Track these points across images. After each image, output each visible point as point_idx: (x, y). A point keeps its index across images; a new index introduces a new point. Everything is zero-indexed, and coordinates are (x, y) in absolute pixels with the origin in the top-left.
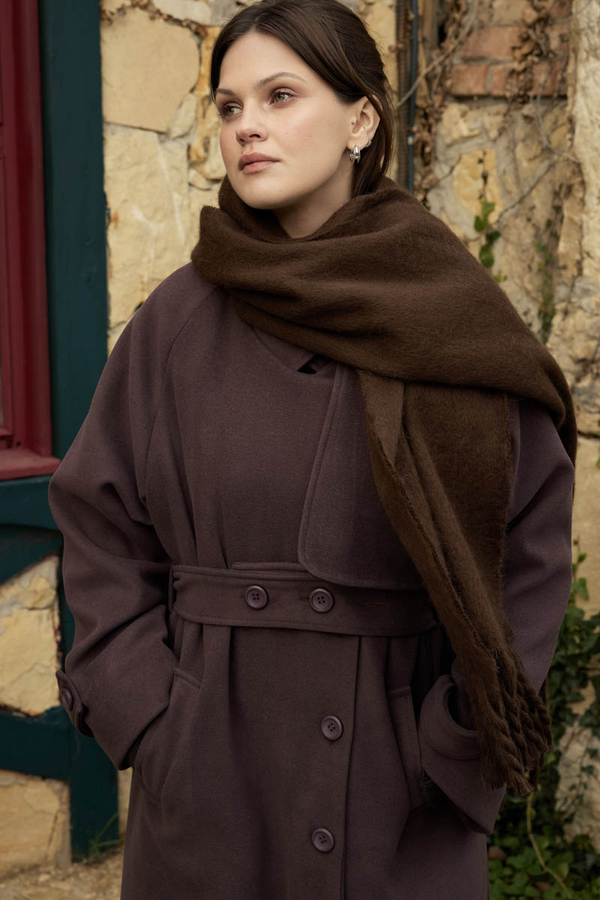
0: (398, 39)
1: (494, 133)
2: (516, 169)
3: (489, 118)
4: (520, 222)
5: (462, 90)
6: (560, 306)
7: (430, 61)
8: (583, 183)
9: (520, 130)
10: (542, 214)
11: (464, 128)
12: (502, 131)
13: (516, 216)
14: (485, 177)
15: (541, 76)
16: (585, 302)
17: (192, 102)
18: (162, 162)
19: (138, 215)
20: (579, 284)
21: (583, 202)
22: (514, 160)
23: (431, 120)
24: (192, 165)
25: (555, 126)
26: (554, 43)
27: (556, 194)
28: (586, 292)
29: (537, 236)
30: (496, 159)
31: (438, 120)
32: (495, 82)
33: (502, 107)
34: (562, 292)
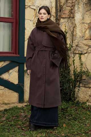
1: (66, 22)
2: (69, 26)
3: (66, 20)
4: (70, 31)
5: (63, 17)
6: (74, 40)
7: (59, 14)
8: (76, 26)
9: (69, 21)
10: (72, 30)
11: (63, 21)
12: (67, 21)
13: (69, 30)
14: (65, 26)
15: (72, 15)
16: (77, 39)
17: (34, 17)
18: (31, 24)
19: (28, 29)
21: (76, 28)
22: (69, 24)
24: (33, 24)
25: (73, 21)
26: (73, 12)
27: (73, 28)
28: (77, 38)
29: (71, 32)
30: (67, 24)
31: (60, 20)
32: (67, 16)
33: (67, 19)
34: (74, 38)
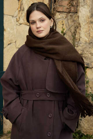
0: (49, 2)
1: (64, 18)
2: (68, 24)
3: (64, 15)
4: (69, 32)
5: (59, 10)
6: (76, 45)
7: (54, 6)
8: (80, 26)
9: (69, 17)
10: (73, 31)
11: (59, 17)
12: (66, 17)
13: (68, 31)
14: (63, 24)
16: (80, 45)
17: (17, 11)
18: (13, 21)
19: (9, 29)
20: (79, 42)
21: (80, 29)
22: (68, 22)
23: (54, 15)
24: (17, 21)
25: (75, 17)
27: (75, 28)
28: (80, 43)
29: (72, 34)
30: (65, 22)
31: (55, 15)
32: (64, 9)
33: (66, 13)
34: (76, 43)
